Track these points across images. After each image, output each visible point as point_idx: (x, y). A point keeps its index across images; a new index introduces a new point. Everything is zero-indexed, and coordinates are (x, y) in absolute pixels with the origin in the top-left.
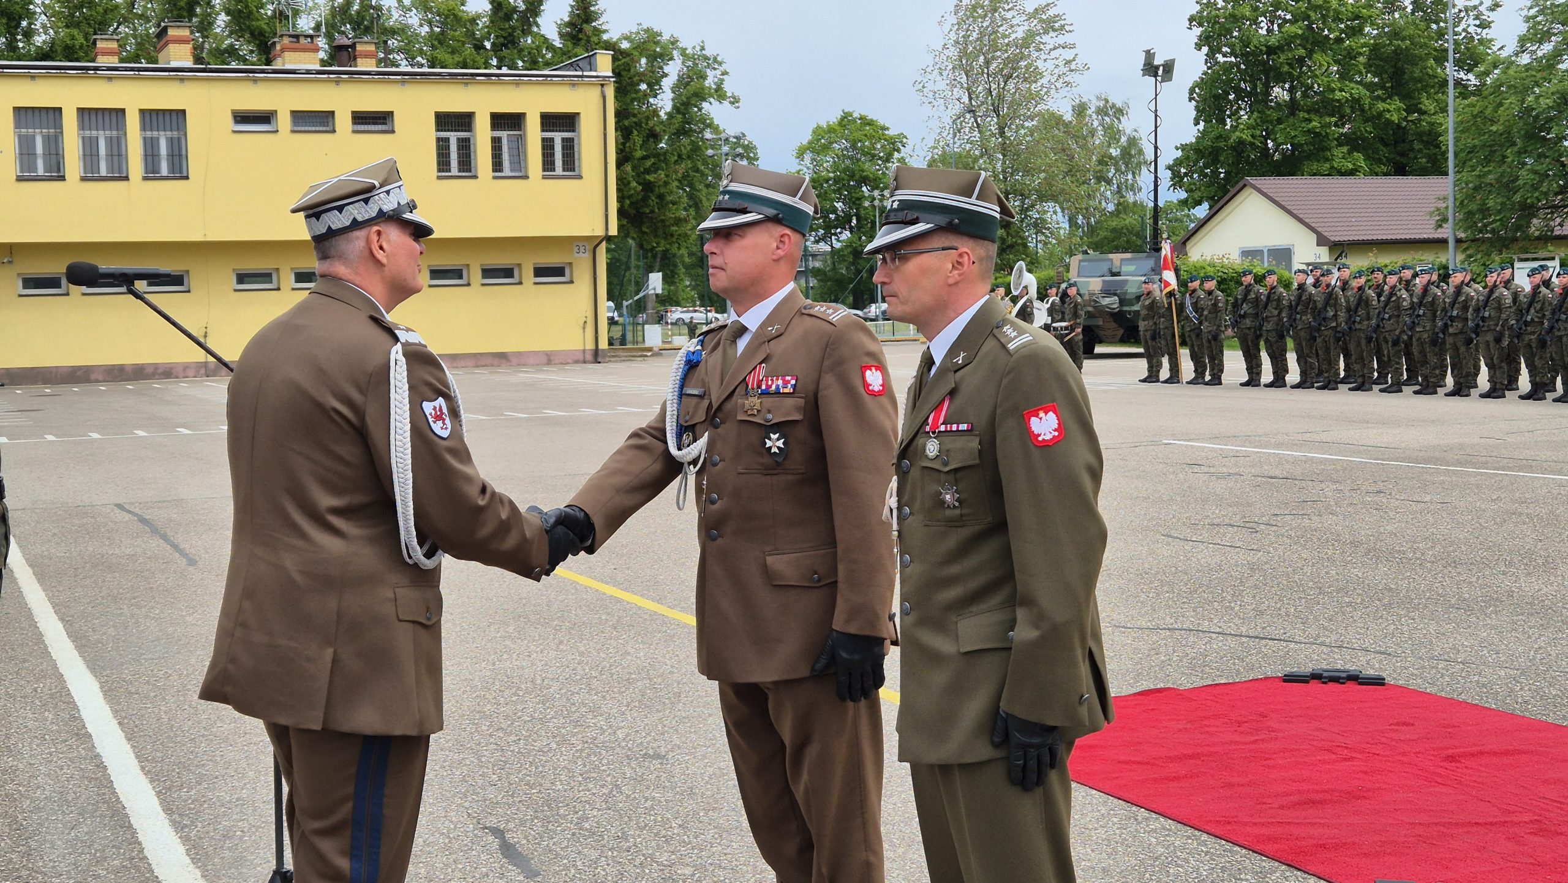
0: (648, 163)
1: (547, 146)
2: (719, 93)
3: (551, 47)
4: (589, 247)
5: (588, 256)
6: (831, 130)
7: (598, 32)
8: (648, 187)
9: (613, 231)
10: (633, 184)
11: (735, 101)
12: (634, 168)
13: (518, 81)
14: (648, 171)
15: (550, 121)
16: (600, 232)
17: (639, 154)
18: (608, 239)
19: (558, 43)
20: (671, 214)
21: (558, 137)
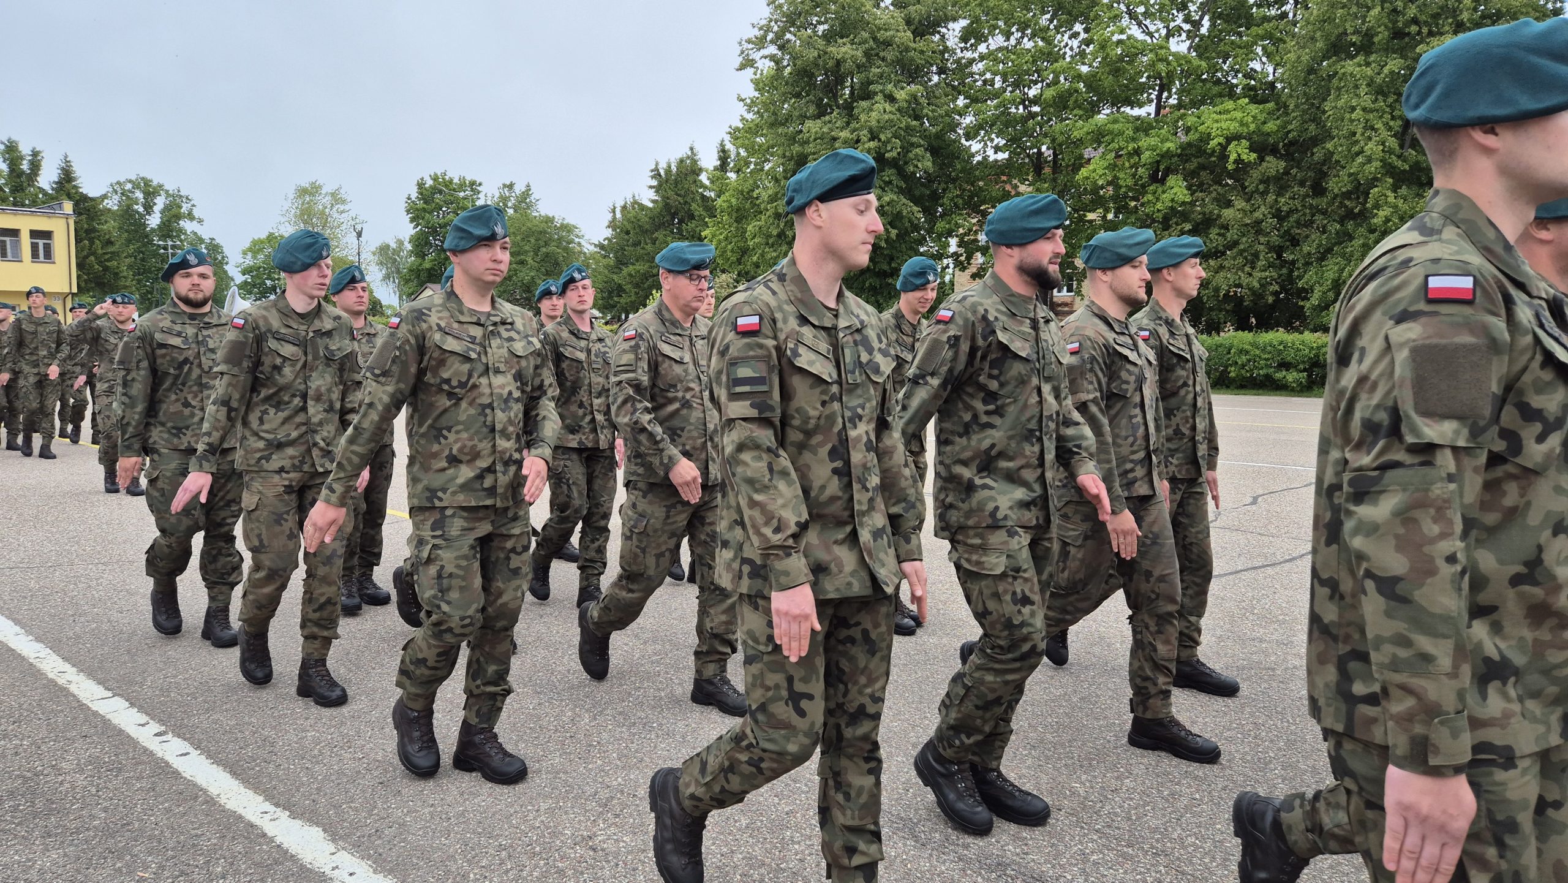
0: (107, 257)
1: (34, 248)
2: (190, 216)
3: (45, 193)
4: (62, 298)
5: (61, 302)
6: (262, 242)
7: (76, 187)
8: (106, 269)
9: (75, 290)
10: (97, 267)
11: (200, 221)
12: (96, 258)
13: (15, 213)
14: (108, 260)
15: (34, 234)
16: (68, 291)
17: (100, 251)
18: (73, 295)
19: (50, 192)
20: (122, 283)
21: (41, 242)
